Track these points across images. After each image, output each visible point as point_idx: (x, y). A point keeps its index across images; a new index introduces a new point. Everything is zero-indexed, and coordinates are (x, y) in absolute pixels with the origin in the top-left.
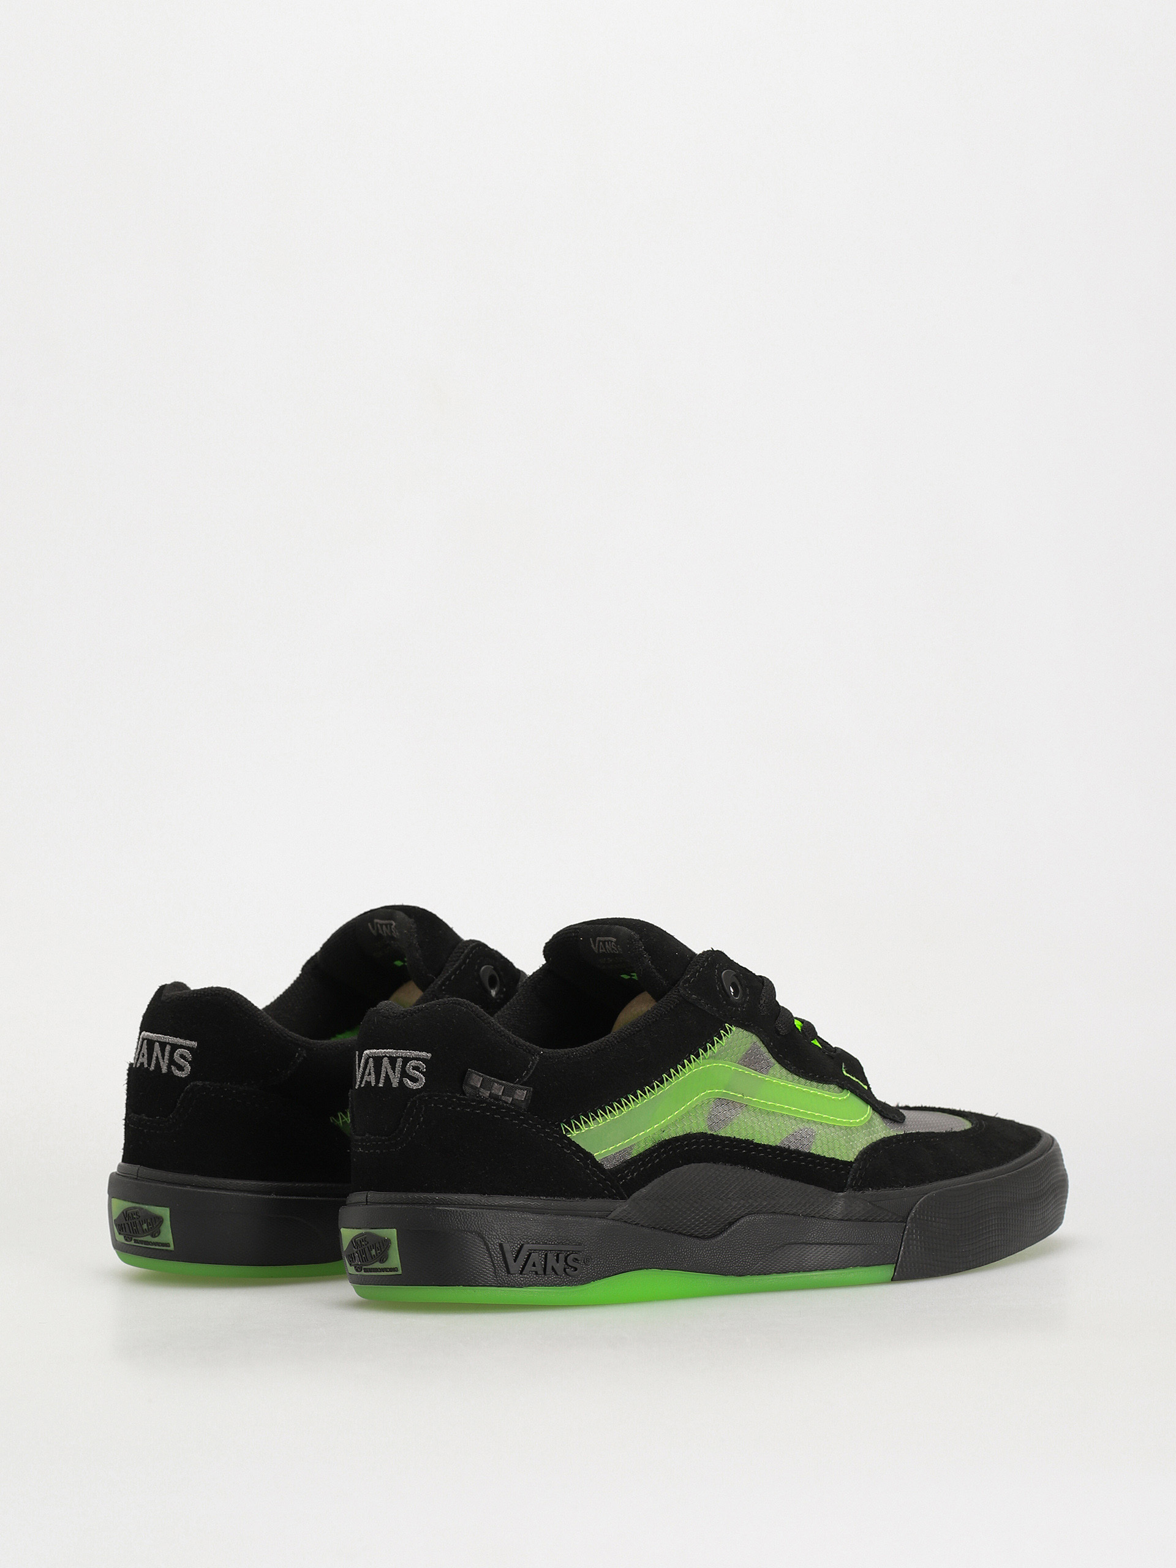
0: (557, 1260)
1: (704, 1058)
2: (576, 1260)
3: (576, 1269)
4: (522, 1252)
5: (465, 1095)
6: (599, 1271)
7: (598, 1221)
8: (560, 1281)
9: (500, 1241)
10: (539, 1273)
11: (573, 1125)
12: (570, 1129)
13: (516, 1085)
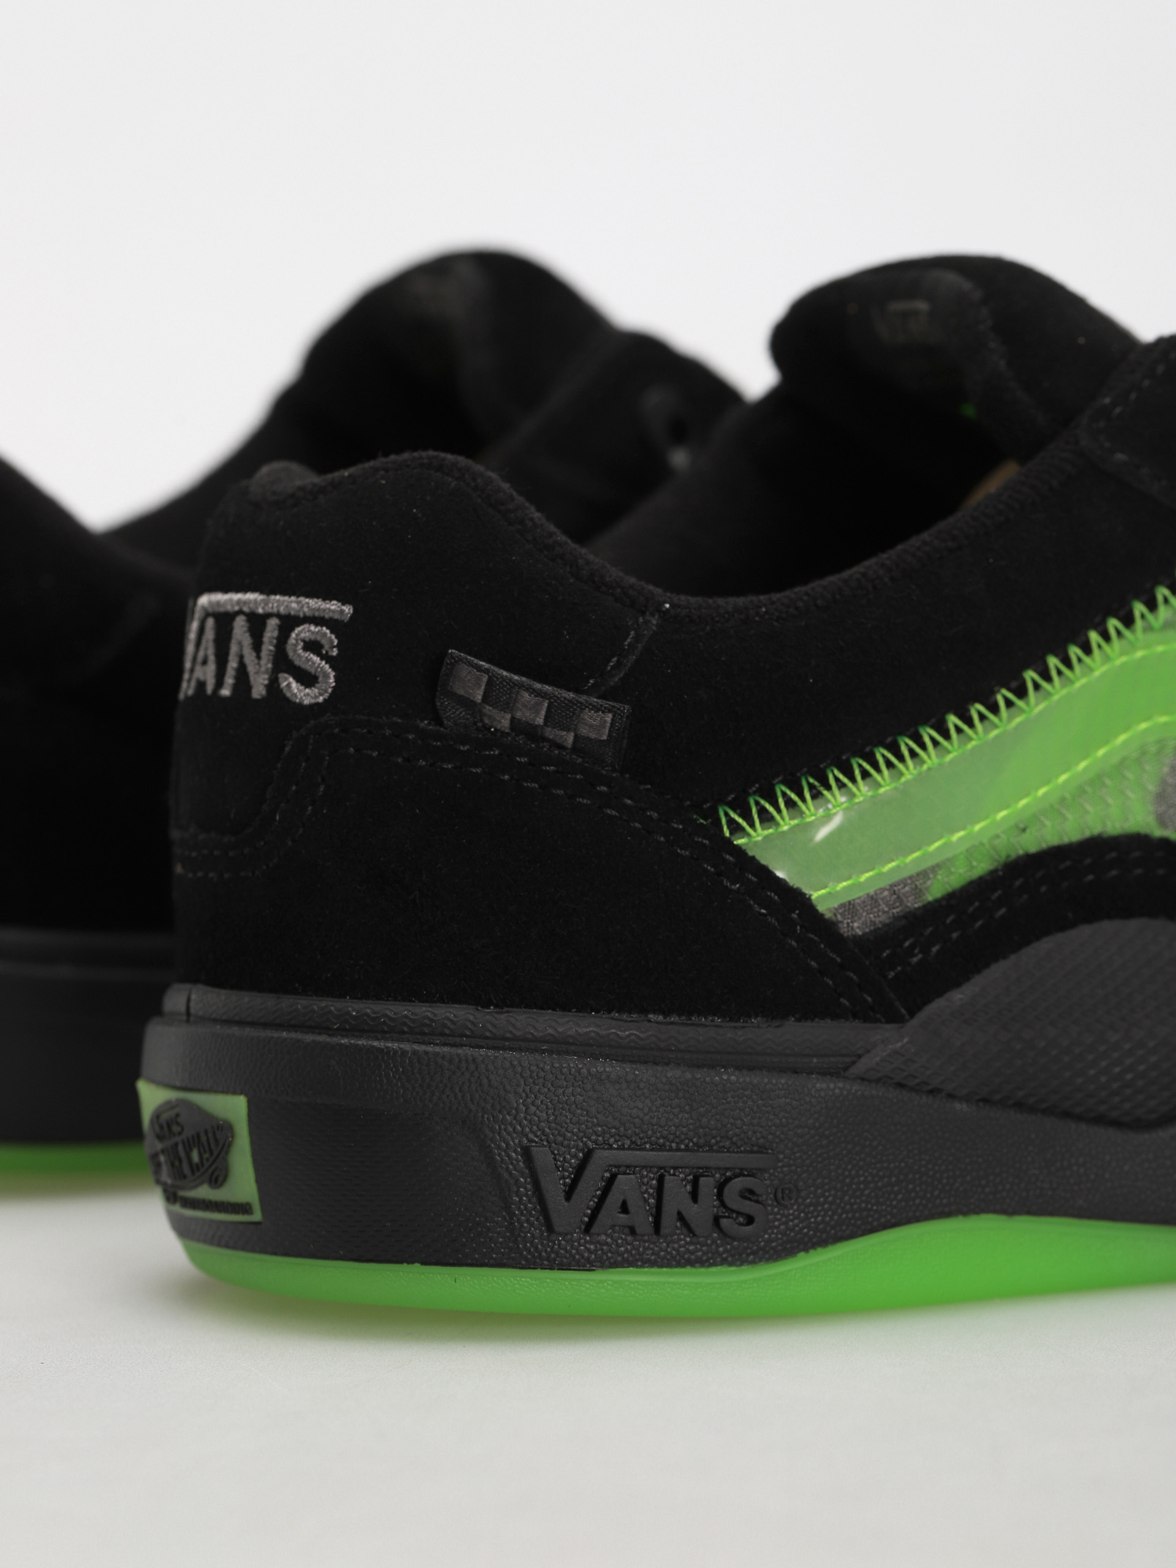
0: (694, 1196)
1: (1148, 628)
2: (748, 1194)
3: (750, 1220)
4: (587, 1173)
5: (441, 724)
6: (823, 1221)
7: (821, 1085)
8: (704, 1253)
9: (525, 1141)
10: (638, 1230)
11: (754, 810)
12: (744, 824)
13: (583, 698)
